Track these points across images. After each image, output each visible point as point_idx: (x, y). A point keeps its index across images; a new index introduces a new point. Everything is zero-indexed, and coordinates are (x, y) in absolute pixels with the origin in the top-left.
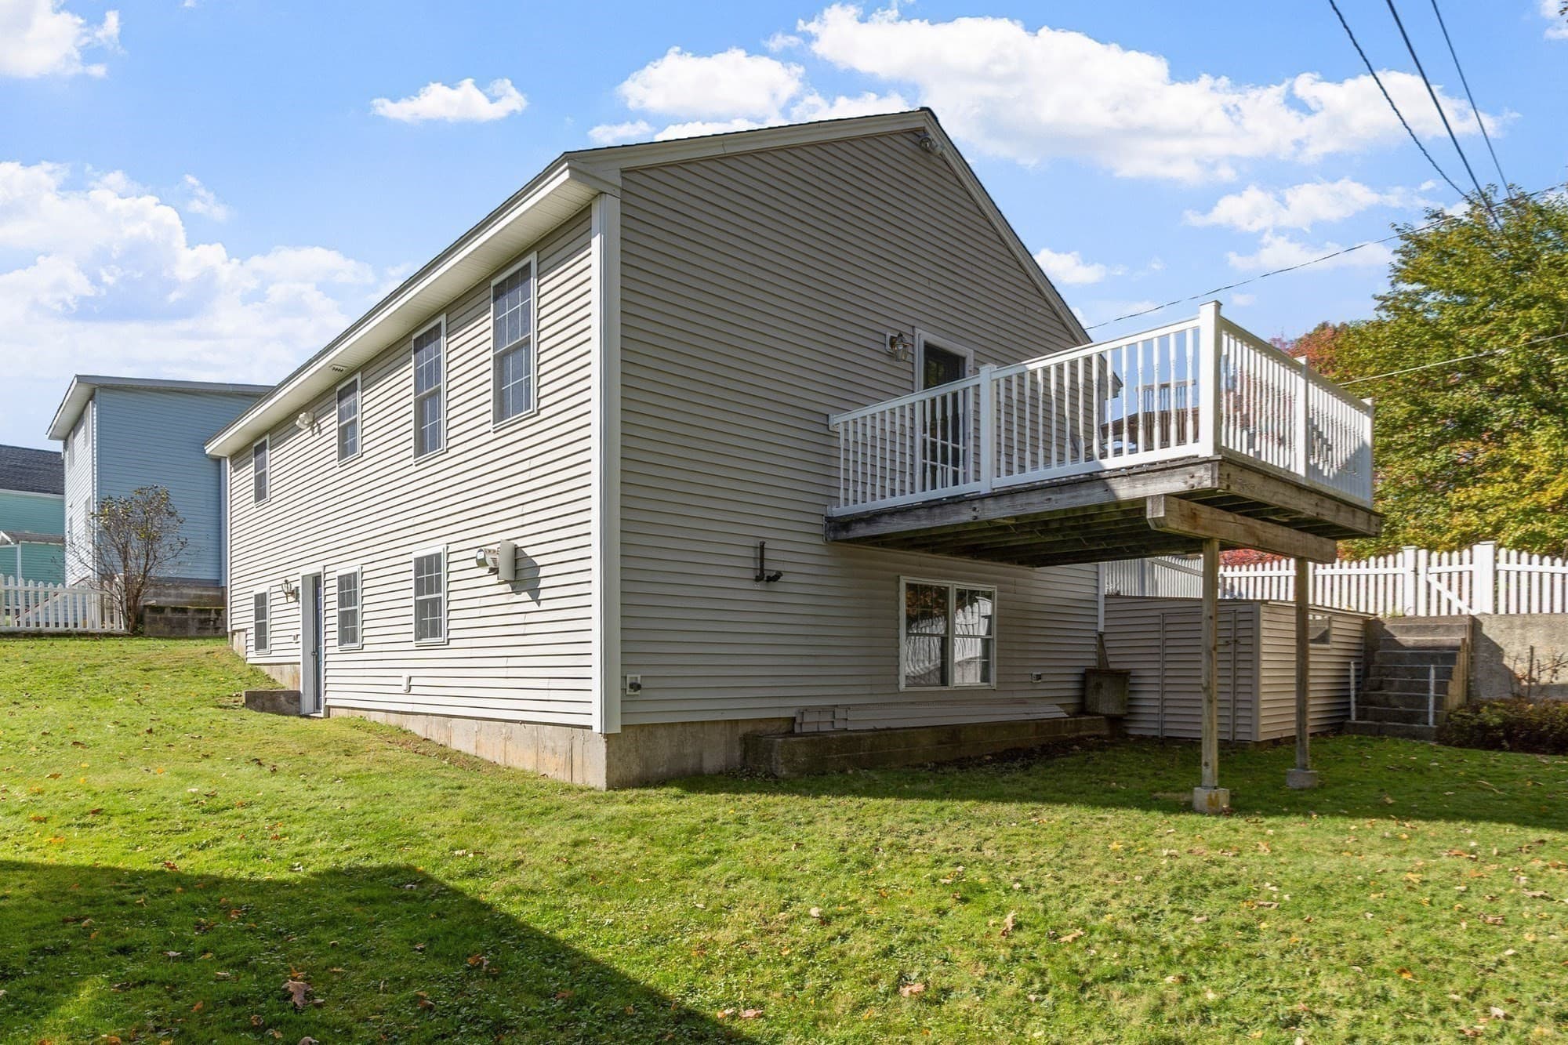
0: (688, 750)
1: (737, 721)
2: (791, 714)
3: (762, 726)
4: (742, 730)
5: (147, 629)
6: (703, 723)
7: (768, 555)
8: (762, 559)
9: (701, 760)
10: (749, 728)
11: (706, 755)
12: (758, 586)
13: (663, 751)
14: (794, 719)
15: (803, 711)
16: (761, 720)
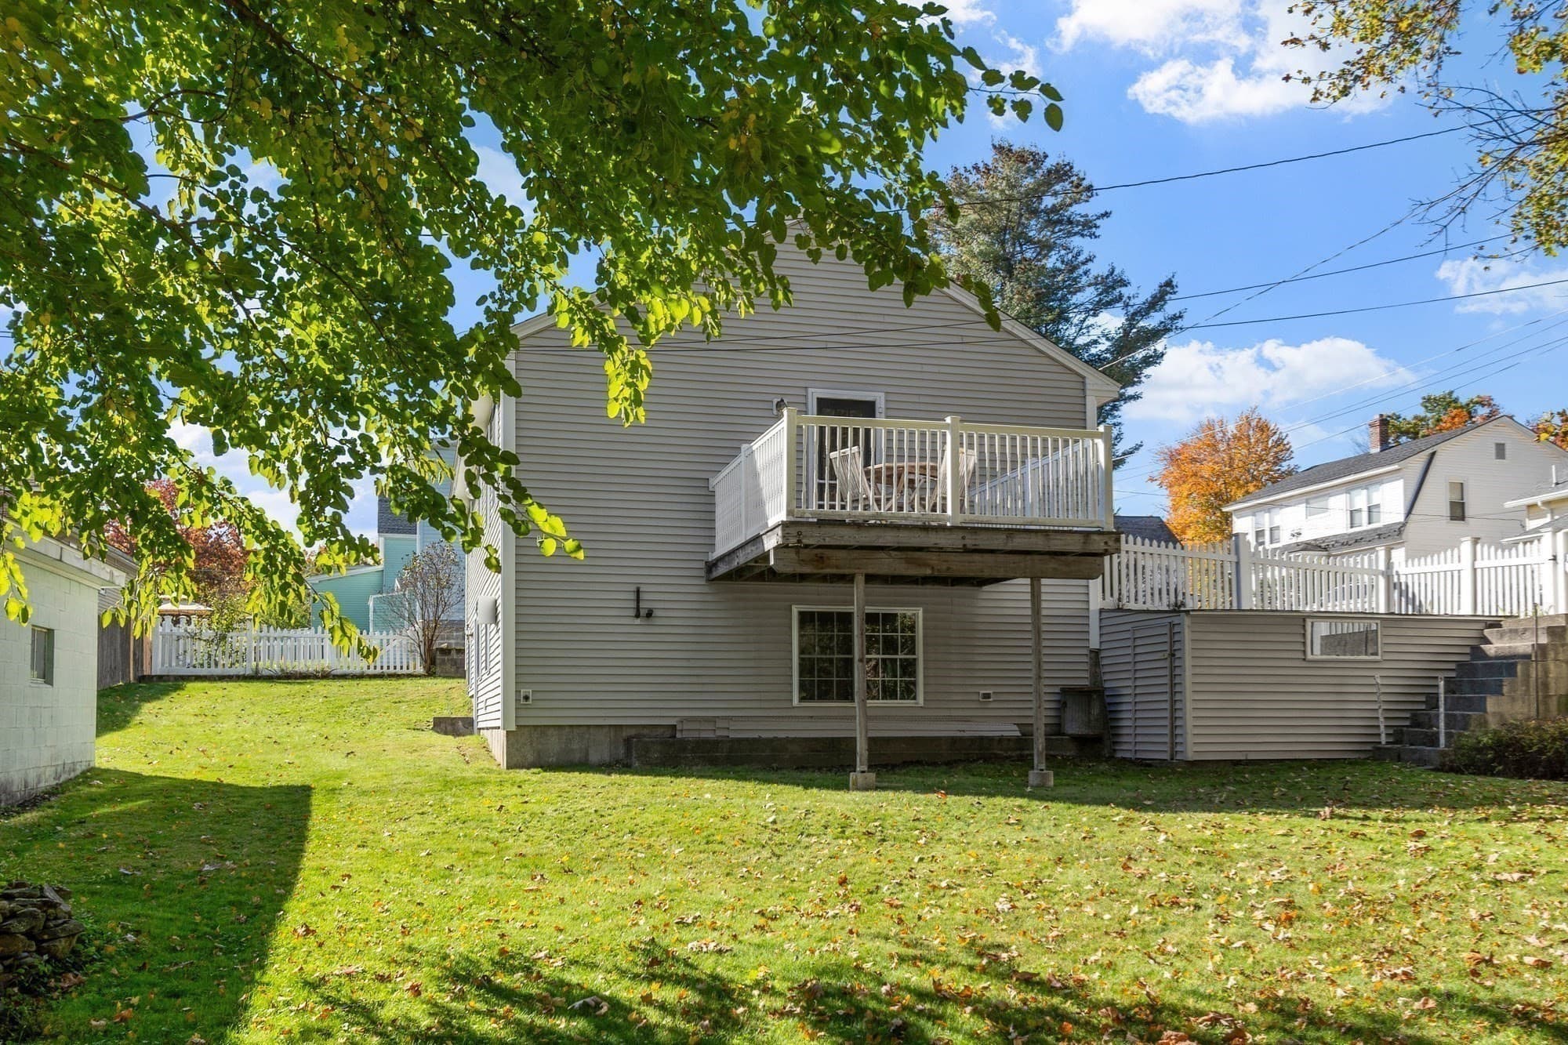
0: (575, 746)
1: (621, 726)
2: (673, 722)
3: (646, 731)
4: (625, 734)
5: (438, 670)
6: (589, 726)
7: (643, 596)
8: (638, 600)
9: (587, 754)
10: (633, 732)
11: (591, 752)
12: (638, 621)
13: (554, 746)
14: (675, 726)
15: (683, 720)
16: (644, 726)
